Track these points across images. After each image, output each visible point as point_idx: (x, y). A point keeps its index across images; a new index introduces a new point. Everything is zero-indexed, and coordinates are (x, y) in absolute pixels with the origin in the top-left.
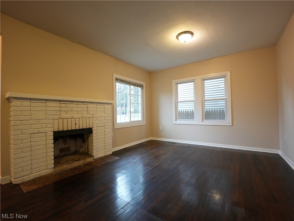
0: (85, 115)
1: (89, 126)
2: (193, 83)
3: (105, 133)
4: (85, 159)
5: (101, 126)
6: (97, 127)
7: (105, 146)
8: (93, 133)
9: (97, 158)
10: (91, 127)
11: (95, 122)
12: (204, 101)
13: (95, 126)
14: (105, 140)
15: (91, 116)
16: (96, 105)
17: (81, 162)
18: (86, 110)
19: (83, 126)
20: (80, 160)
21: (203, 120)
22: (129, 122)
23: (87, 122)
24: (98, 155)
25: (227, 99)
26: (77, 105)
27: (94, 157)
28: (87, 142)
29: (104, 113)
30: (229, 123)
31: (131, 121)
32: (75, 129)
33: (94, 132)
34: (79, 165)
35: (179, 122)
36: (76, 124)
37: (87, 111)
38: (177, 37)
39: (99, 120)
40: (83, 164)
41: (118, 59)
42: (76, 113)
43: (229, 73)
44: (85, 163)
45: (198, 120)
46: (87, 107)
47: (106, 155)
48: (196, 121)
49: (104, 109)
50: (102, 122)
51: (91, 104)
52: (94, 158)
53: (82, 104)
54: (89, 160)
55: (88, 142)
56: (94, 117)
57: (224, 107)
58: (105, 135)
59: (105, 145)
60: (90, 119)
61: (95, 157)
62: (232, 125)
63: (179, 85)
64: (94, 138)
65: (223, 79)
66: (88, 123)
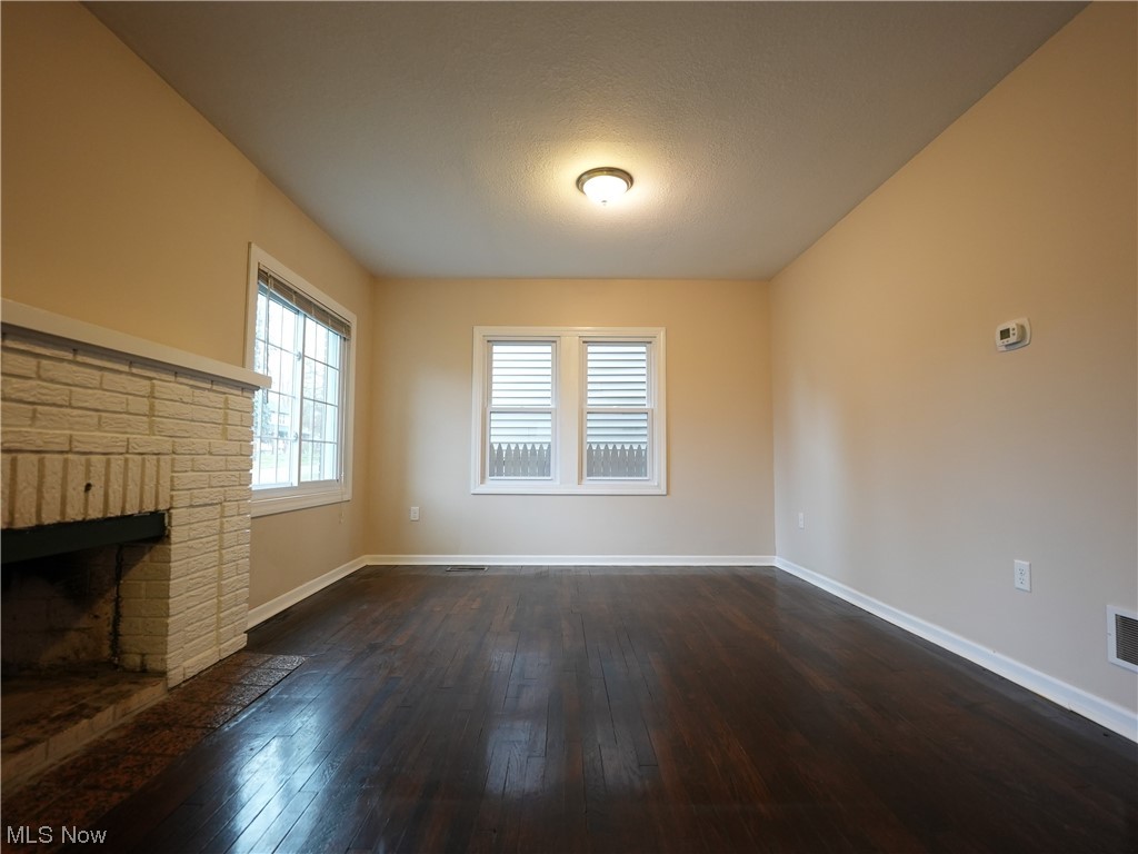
0: (141, 439)
1: (157, 503)
2: (548, 349)
3: (221, 540)
4: (127, 695)
5: (207, 501)
6: (192, 506)
7: (219, 610)
8: (174, 538)
9: (181, 679)
10: (162, 507)
11: (185, 479)
12: (585, 413)
13: (182, 499)
14: (220, 573)
15: (167, 447)
16: (192, 386)
17: (105, 722)
18: (146, 409)
19: (124, 502)
20: (98, 710)
21: (581, 478)
22: (292, 488)
23: (147, 480)
24: (186, 664)
25: (656, 411)
26: (97, 373)
27: (171, 674)
28: (112, 594)
29: (224, 434)
30: (659, 486)
31: (302, 480)
32: (80, 518)
33: (177, 534)
34: (94, 737)
35: (495, 485)
36: (88, 487)
37: (152, 413)
38: (580, 182)
39: (202, 467)
40: (115, 729)
41: (275, 182)
42: (88, 420)
43: (662, 334)
44: (128, 719)
45: (563, 477)
46: (152, 396)
47: (224, 655)
48: (558, 483)
49: (226, 414)
50: (213, 484)
51: (172, 378)
52: (172, 684)
53: (126, 368)
54: (147, 697)
55: (117, 601)
56: (179, 450)
57: (645, 440)
58: (221, 548)
59: (220, 602)
60: (162, 463)
61: (176, 676)
62: (668, 493)
63: (496, 349)
64: (176, 566)
65: (643, 349)
66: (153, 484)
